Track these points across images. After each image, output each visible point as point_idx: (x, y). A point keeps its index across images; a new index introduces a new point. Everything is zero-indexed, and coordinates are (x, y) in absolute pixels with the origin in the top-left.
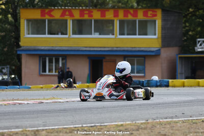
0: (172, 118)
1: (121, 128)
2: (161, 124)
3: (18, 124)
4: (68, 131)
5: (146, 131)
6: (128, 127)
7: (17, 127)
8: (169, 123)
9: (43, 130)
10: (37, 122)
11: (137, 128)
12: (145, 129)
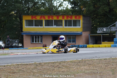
0: (92, 58)
1: (73, 62)
2: (88, 60)
3: (32, 61)
4: (52, 63)
5: (82, 63)
6: (75, 61)
7: (32, 62)
8: (91, 60)
9: (42, 63)
10: (39, 60)
11: (79, 62)
12: (82, 62)
